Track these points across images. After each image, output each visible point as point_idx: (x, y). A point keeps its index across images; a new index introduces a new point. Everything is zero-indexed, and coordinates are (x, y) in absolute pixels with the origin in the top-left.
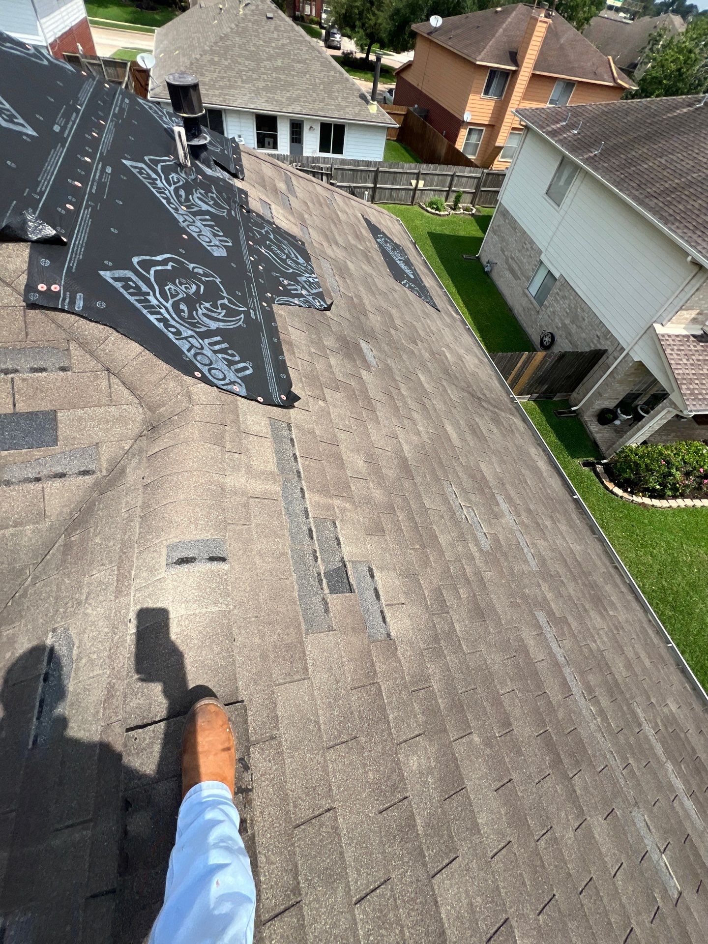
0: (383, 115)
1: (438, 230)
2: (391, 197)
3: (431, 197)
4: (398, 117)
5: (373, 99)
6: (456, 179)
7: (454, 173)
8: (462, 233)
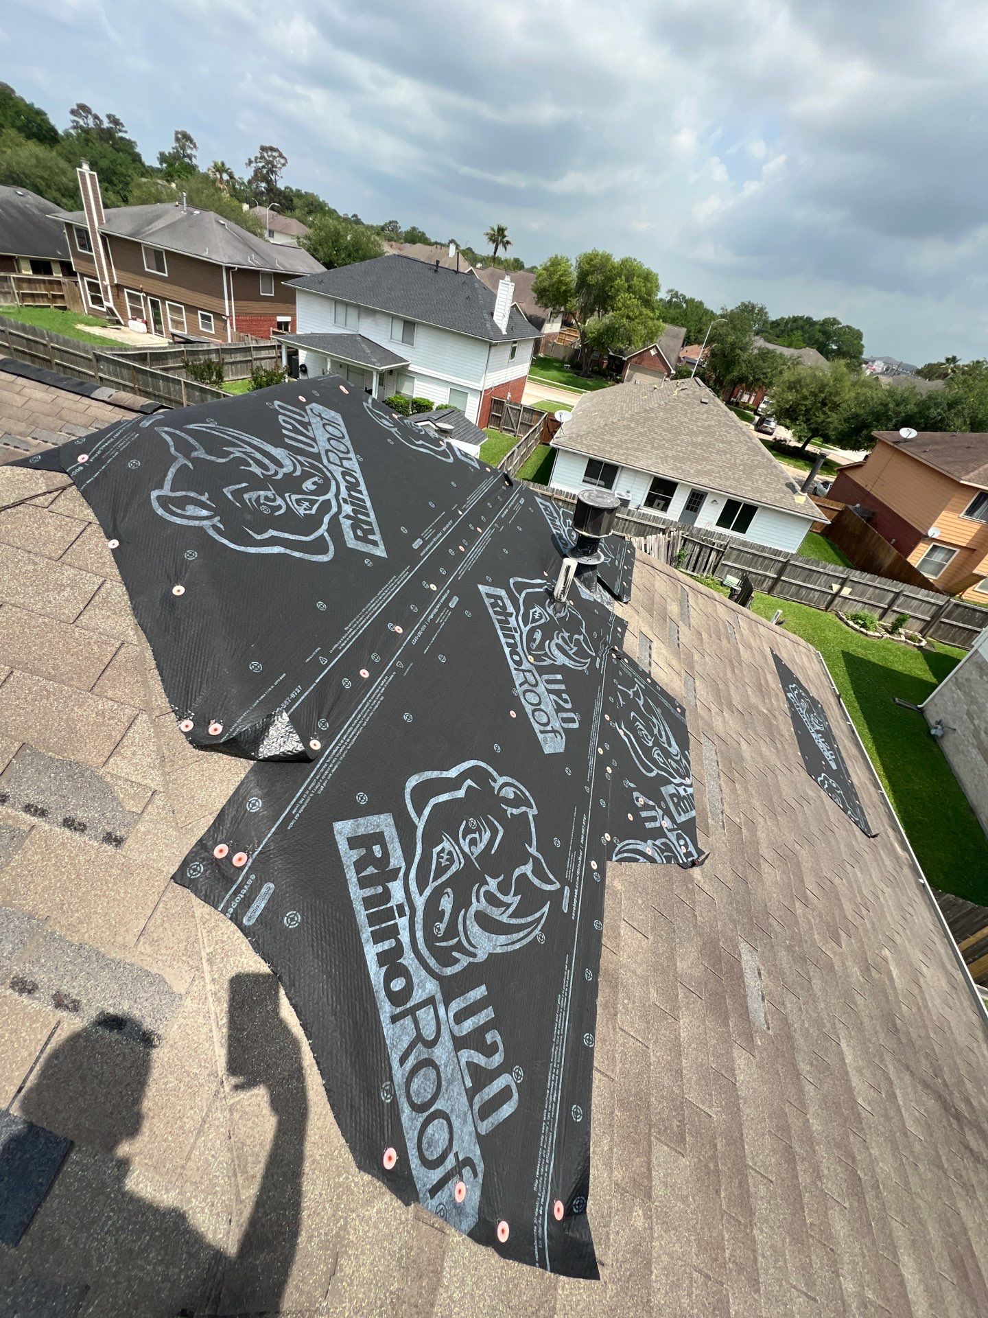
0: (812, 508)
1: (860, 653)
2: (797, 594)
3: (857, 609)
4: (829, 512)
5: (803, 490)
6: (902, 598)
7: (902, 591)
8: (898, 667)
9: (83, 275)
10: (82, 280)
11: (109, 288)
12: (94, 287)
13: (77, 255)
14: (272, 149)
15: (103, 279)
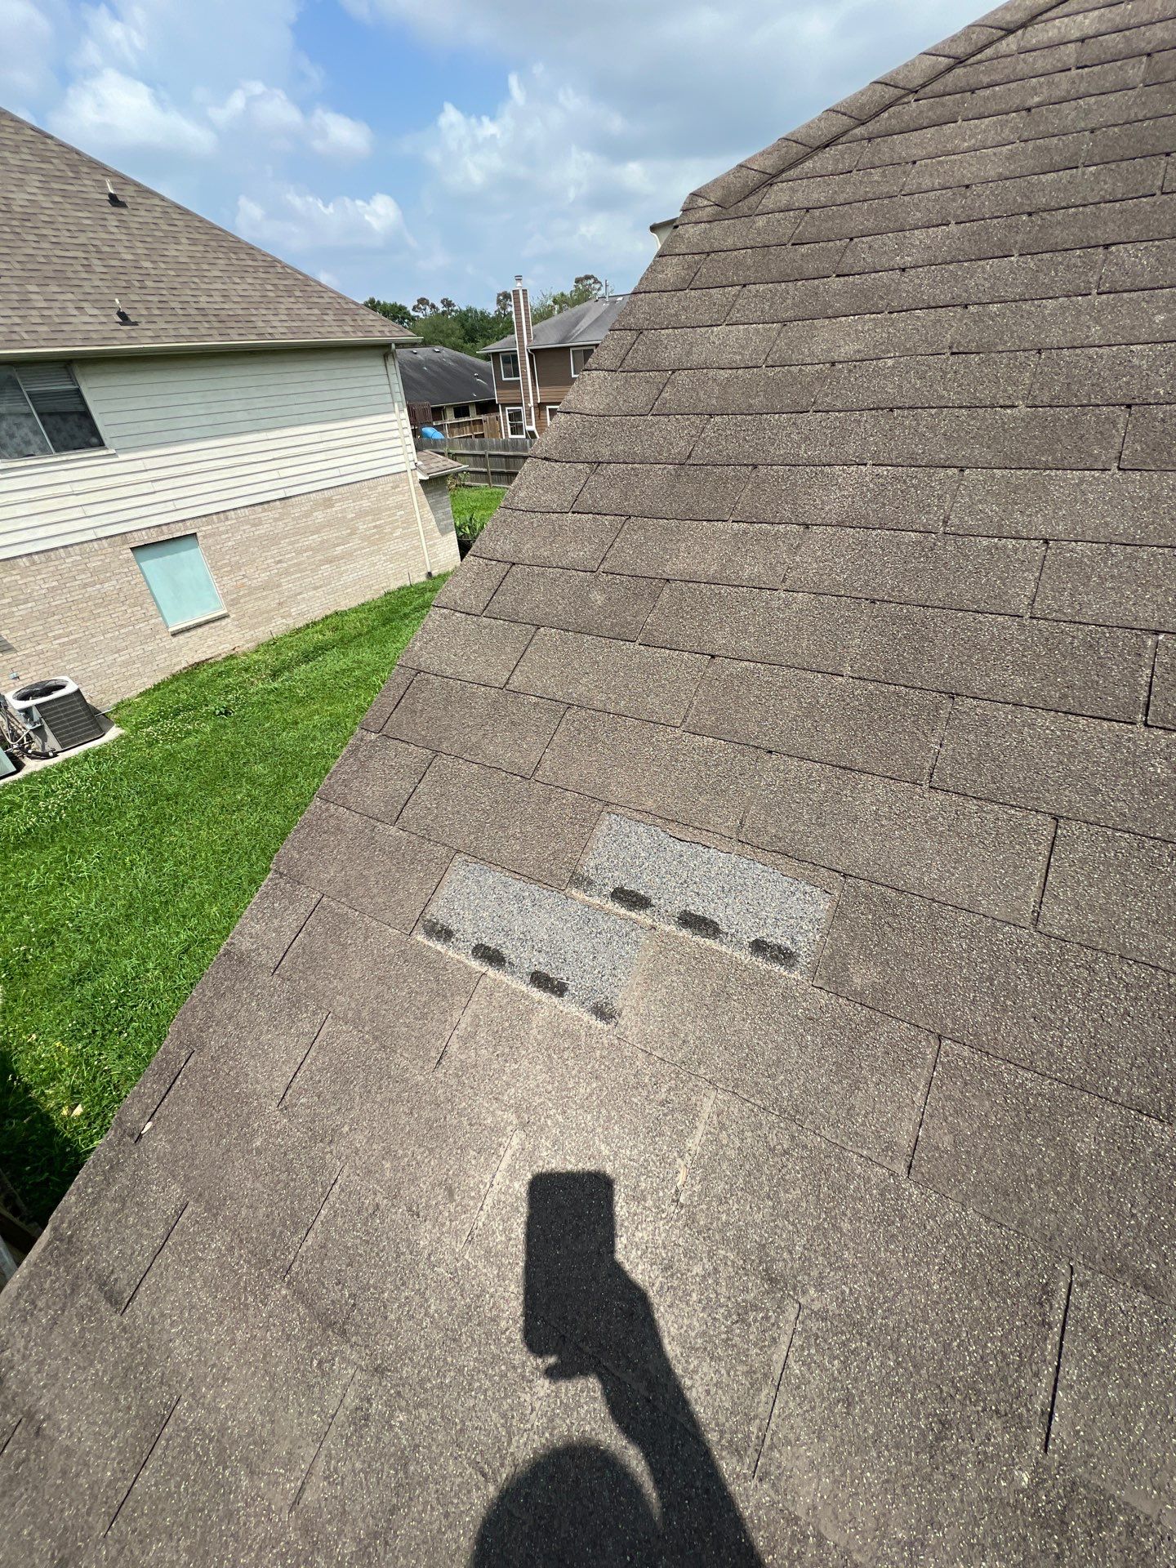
9: (504, 405)
10: (503, 410)
11: (533, 409)
12: (515, 416)
13: (502, 385)
14: (588, 278)
15: (527, 400)
